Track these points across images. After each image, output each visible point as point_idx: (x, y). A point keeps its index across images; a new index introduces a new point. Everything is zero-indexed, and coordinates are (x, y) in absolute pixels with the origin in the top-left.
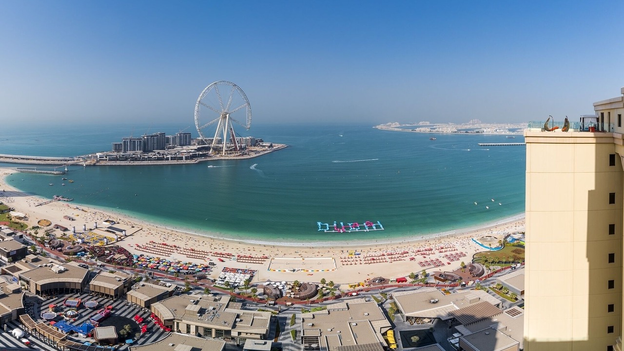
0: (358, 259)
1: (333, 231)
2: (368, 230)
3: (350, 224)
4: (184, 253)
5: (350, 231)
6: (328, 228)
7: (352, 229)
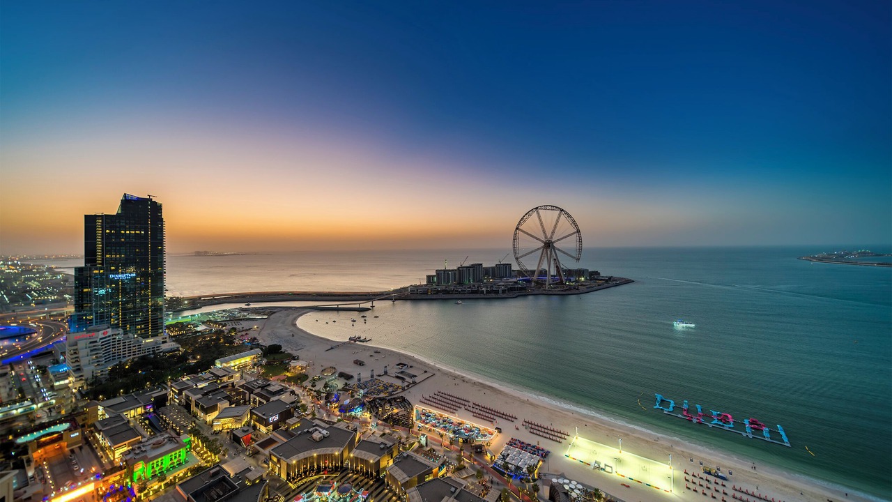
0: (721, 489)
1: (680, 416)
2: (751, 436)
3: (715, 413)
4: (472, 409)
5: (710, 426)
6: (671, 409)
7: (716, 422)
